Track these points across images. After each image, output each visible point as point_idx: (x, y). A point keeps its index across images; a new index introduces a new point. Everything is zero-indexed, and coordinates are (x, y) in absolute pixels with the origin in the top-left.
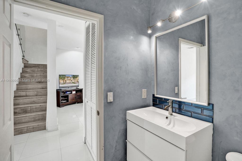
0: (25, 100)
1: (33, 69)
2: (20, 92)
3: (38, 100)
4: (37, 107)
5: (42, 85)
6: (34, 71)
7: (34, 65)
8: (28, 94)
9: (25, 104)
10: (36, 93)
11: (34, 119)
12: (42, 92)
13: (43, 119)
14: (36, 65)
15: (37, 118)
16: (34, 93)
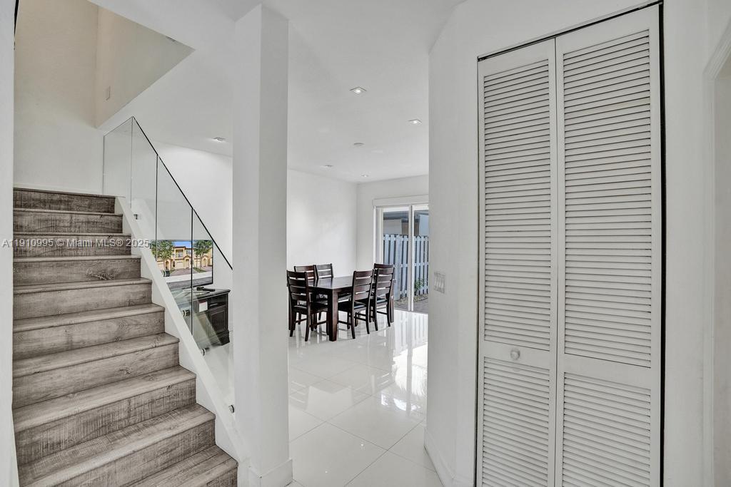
0: (81, 368)
1: (46, 213)
2: (36, 335)
3: (143, 360)
4: (158, 397)
5: (128, 289)
6: (53, 227)
7: (43, 196)
8: (76, 338)
9: (80, 388)
10: (114, 327)
11: (166, 457)
12: (143, 322)
13: (200, 446)
14: (56, 198)
15: (179, 450)
16: (108, 327)
